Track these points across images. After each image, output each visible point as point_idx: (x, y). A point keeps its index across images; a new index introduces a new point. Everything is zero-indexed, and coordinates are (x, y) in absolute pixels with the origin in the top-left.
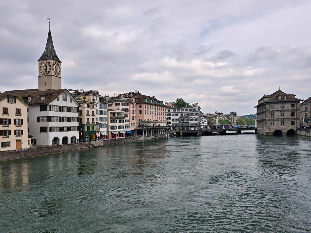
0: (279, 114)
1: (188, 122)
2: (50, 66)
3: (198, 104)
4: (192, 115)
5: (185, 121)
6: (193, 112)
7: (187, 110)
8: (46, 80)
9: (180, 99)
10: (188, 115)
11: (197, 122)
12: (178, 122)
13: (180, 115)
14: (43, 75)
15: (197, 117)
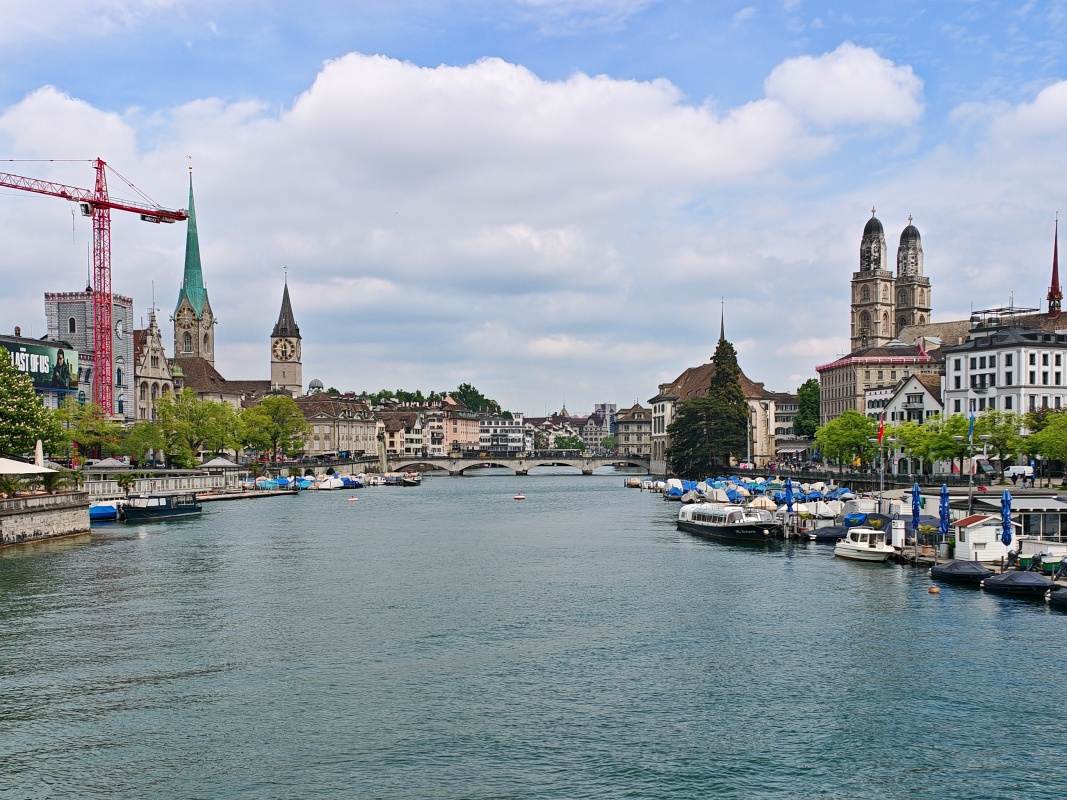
0: (635, 437)
1: (506, 444)
2: (292, 347)
3: (522, 414)
4: (513, 432)
5: (501, 442)
6: (514, 427)
7: (504, 423)
8: (285, 369)
9: (468, 387)
10: (507, 431)
11: (520, 444)
12: (489, 444)
13: (491, 430)
14: (279, 361)
15: (521, 436)
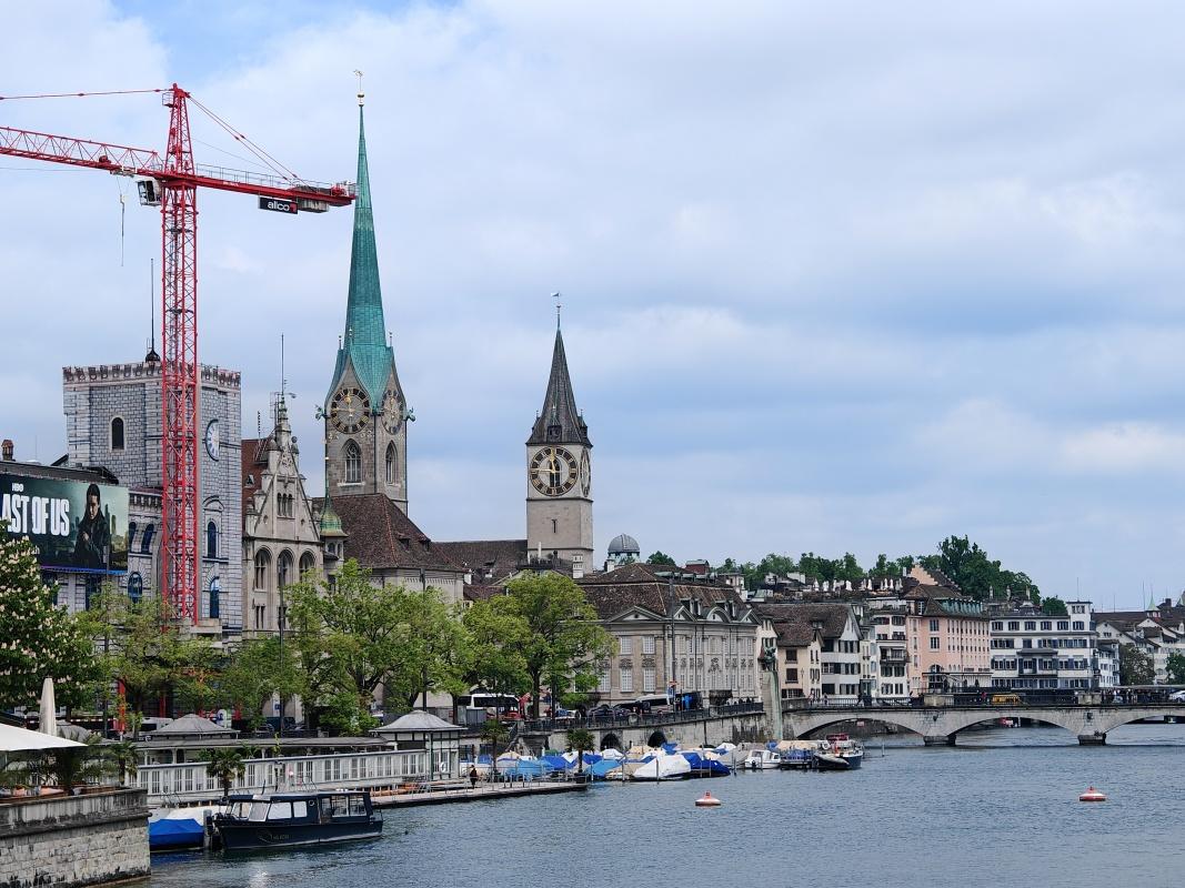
1: (1054, 672)
2: (573, 465)
3: (1089, 603)
4: (1070, 645)
5: (1041, 668)
6: (1070, 634)
7: (1047, 626)
8: (557, 514)
10: (1054, 644)
11: (1086, 674)
12: (1014, 674)
13: (1018, 643)
14: (544, 497)
15: (1087, 653)
